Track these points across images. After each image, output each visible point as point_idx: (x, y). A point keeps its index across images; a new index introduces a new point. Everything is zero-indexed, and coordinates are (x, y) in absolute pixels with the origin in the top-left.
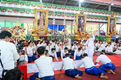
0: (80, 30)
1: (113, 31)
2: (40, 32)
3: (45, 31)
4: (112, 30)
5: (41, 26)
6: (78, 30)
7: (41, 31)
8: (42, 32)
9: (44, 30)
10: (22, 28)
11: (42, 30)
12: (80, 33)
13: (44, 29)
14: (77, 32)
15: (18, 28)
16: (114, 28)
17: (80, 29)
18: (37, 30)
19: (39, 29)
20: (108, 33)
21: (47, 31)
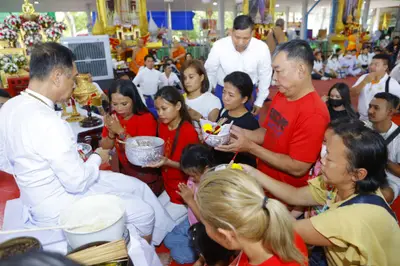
0: (258, 19)
1: (353, 19)
2: (120, 34)
3: (138, 30)
4: (350, 16)
5: (121, 11)
7: (125, 30)
8: (129, 34)
9: (134, 26)
10: (49, 23)
11: (129, 26)
12: (257, 30)
13: (134, 22)
15: (33, 23)
16: (355, 11)
17: (259, 15)
18: (111, 27)
19: (116, 22)
20: (340, 26)
21: (147, 31)
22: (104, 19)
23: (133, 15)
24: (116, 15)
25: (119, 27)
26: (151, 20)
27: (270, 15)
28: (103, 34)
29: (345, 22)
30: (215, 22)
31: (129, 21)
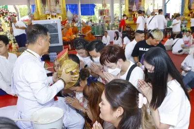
0: (134, 8)
2: (50, 19)
3: (61, 17)
4: (193, 5)
5: (50, 5)
6: (130, 11)
9: (58, 14)
11: (55, 14)
12: (134, 15)
13: (58, 12)
14: (127, 13)
17: (135, 6)
18: (44, 15)
19: (47, 12)
20: (187, 11)
21: (66, 17)
22: (39, 10)
23: (58, 7)
24: (47, 8)
25: (49, 15)
26: (68, 10)
27: (142, 6)
28: (39, 19)
29: (190, 9)
30: (108, 10)
31: (55, 11)
